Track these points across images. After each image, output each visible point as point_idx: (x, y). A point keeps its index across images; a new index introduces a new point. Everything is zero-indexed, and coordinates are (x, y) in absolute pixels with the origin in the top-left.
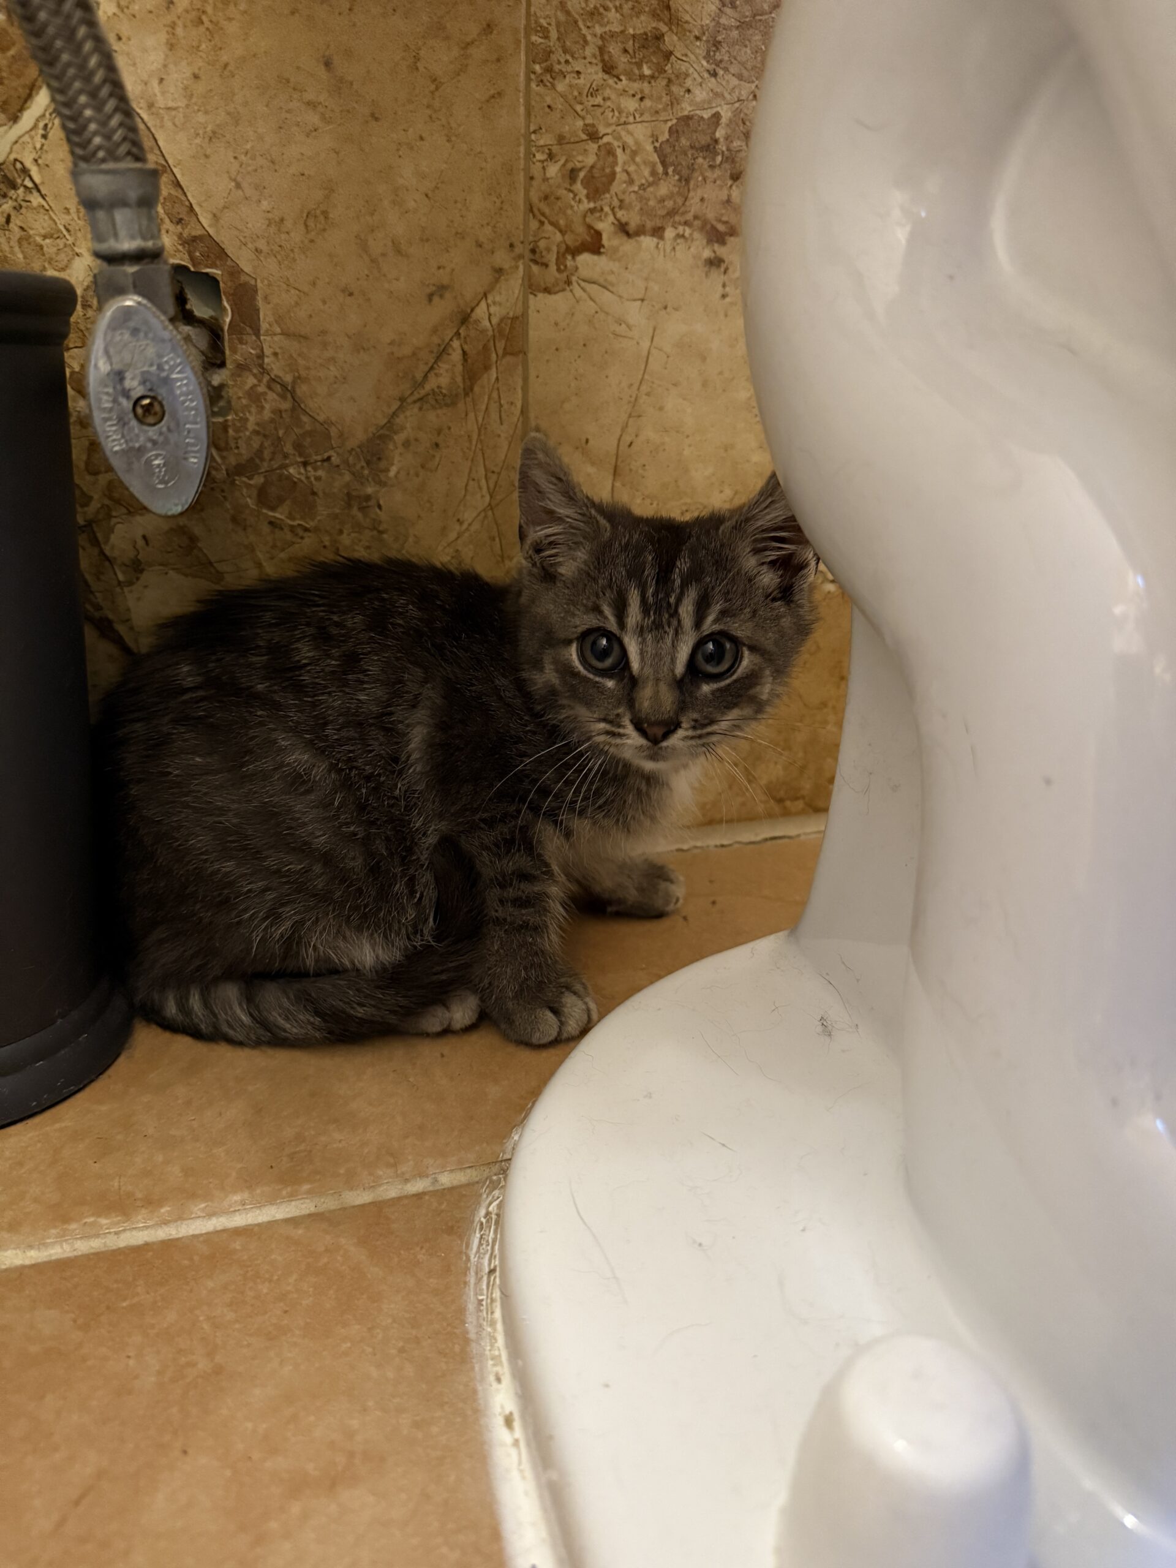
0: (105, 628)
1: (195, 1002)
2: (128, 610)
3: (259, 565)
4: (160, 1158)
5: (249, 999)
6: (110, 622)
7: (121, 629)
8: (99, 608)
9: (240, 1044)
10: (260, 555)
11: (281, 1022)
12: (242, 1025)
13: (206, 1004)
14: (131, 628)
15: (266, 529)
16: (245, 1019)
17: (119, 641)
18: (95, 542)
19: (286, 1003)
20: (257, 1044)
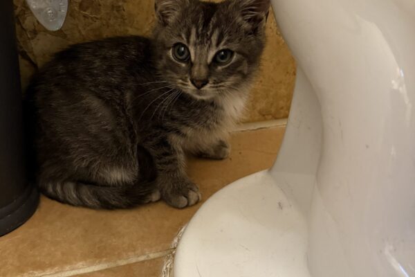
0: (24, 55)
1: (59, 188)
2: (32, 48)
3: (80, 32)
4: (53, 249)
5: (77, 189)
6: (25, 52)
7: (30, 55)
8: (21, 47)
9: (73, 205)
10: (80, 28)
11: (86, 200)
12: (74, 198)
13: (62, 189)
14: (33, 55)
15: (82, 18)
16: (75, 196)
17: (29, 60)
18: (19, 23)
19: (89, 193)
20: (78, 206)
